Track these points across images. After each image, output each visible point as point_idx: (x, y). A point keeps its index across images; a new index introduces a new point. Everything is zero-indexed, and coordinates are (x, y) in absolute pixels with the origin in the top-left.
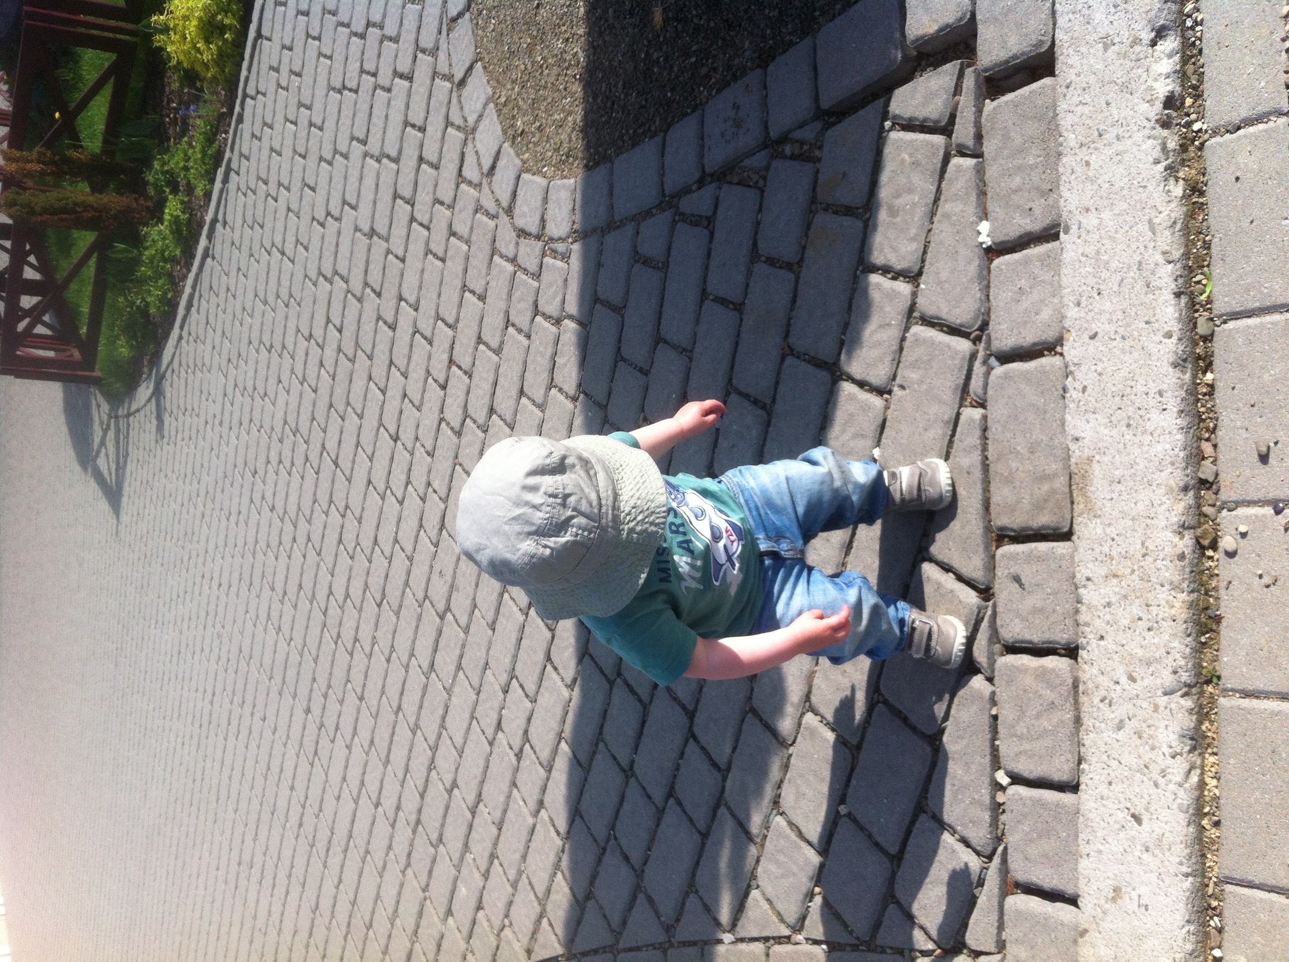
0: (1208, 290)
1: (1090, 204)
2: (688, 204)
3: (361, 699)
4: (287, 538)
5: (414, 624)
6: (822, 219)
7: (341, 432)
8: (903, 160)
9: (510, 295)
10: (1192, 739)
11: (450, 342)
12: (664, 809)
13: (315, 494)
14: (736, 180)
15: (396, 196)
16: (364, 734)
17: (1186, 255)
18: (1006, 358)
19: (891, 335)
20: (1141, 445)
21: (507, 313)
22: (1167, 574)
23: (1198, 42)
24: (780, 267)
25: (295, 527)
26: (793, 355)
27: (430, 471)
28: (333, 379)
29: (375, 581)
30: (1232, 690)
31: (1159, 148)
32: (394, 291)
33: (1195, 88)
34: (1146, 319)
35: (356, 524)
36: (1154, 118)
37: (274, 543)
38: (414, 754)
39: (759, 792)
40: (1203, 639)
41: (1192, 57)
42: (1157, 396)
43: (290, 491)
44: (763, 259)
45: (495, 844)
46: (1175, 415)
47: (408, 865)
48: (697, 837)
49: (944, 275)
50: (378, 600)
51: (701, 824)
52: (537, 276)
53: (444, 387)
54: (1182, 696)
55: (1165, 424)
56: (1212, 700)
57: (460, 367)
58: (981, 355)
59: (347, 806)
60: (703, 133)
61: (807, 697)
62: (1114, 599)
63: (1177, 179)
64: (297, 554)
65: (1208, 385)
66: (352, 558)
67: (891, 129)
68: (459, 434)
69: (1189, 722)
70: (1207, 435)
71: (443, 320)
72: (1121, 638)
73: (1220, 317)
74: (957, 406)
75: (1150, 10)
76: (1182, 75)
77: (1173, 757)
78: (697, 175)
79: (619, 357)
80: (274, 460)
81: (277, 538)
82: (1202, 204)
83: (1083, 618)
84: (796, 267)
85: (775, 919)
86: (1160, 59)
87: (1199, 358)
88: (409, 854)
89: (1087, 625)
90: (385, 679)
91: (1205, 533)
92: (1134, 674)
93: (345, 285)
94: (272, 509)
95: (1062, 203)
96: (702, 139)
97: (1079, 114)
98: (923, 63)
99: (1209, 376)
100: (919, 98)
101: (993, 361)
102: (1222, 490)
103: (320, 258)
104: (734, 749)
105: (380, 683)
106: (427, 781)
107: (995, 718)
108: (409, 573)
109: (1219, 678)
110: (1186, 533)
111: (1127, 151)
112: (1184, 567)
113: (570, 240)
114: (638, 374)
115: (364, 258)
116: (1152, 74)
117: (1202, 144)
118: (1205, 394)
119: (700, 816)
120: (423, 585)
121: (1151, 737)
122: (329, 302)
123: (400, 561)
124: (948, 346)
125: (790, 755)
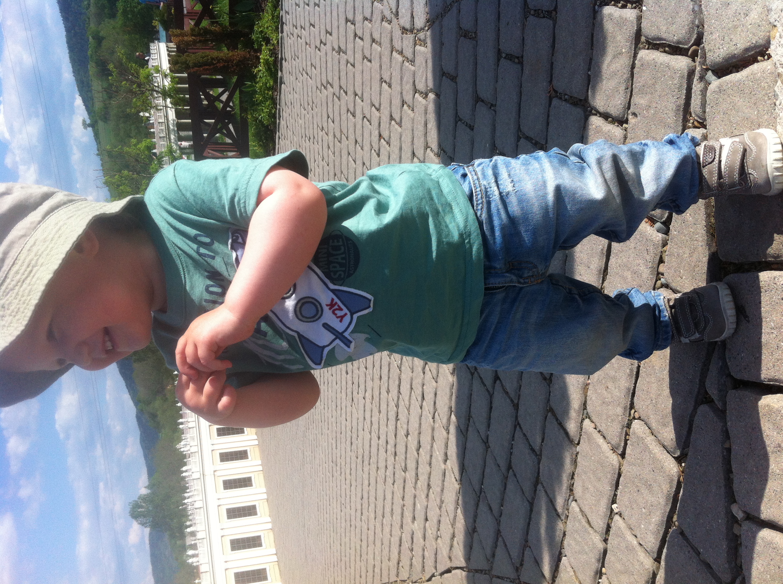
9: (402, 80)
11: (378, 122)
15: (347, 20)
18: (721, 70)
19: (623, 63)
21: (402, 94)
24: (543, 17)
26: (557, 96)
28: (334, 156)
32: (352, 89)
39: (559, 479)
45: (429, 478)
51: (529, 495)
52: (413, 62)
57: (384, 139)
58: (698, 71)
61: (584, 406)
71: (374, 106)
74: (680, 127)
79: (457, 118)
84: (553, 13)
93: (332, 90)
101: (710, 75)
103: (321, 73)
104: (543, 440)
106: (396, 427)
107: (728, 451)
114: (468, 130)
115: (338, 70)
119: (528, 489)
122: (327, 103)
124: (668, 66)
125: (578, 453)
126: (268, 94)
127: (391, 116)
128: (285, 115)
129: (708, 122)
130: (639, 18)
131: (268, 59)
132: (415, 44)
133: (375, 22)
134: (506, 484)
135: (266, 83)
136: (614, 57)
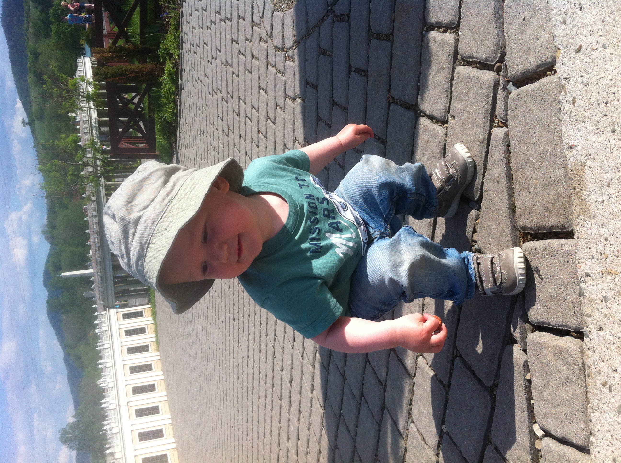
2: (338, 8)
9: (275, 88)
11: (257, 120)
15: (232, 40)
18: (519, 82)
19: (444, 76)
21: (275, 99)
24: (383, 40)
26: (394, 102)
32: (237, 94)
49: (472, 21)
51: (377, 418)
52: (284, 73)
53: (258, 146)
57: (262, 134)
58: (502, 82)
62: (609, 295)
71: (254, 108)
72: (616, 330)
74: (488, 128)
79: (318, 118)
83: (586, 309)
84: (391, 37)
88: (272, 402)
93: (221, 95)
101: (511, 86)
103: (212, 82)
104: (387, 374)
106: (273, 364)
107: (530, 381)
115: (226, 79)
119: (376, 413)
122: (217, 105)
124: (478, 79)
125: (414, 384)
126: (171, 98)
127: (267, 116)
128: (184, 114)
129: (510, 123)
130: (457, 41)
131: (171, 71)
132: (285, 60)
133: (254, 42)
134: (359, 409)
135: (170, 89)
136: (438, 72)
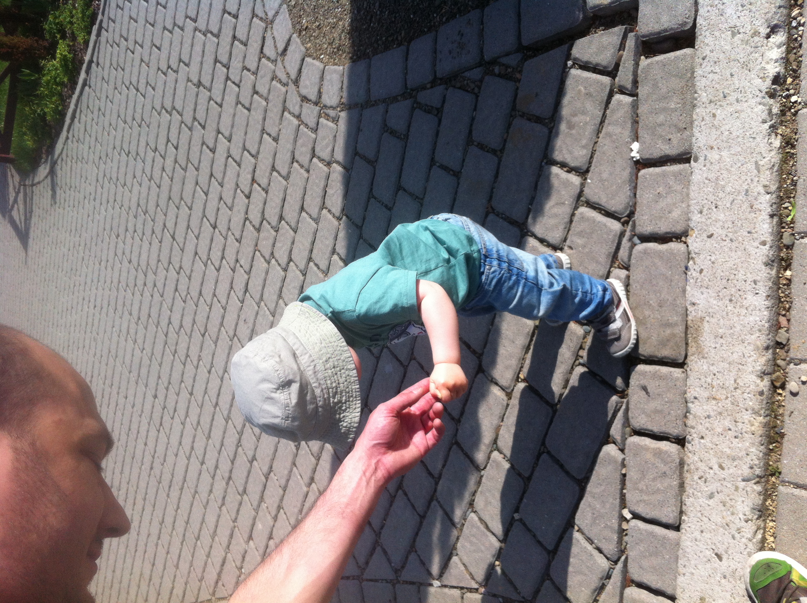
0: (792, 214)
1: (714, 144)
2: (424, 97)
3: (191, 394)
4: (140, 283)
5: (227, 351)
6: (518, 122)
7: (177, 217)
8: (580, 91)
9: (295, 141)
10: (759, 511)
11: (253, 167)
12: (395, 496)
13: (159, 256)
14: (458, 85)
15: (216, 61)
16: (193, 418)
17: (779, 188)
18: (645, 239)
19: (565, 211)
20: (739, 315)
21: (293, 153)
22: (751, 403)
23: (799, 39)
24: (488, 151)
25: (146, 276)
26: (494, 213)
27: (238, 252)
28: (172, 181)
29: (201, 318)
30: (788, 482)
31: (766, 112)
32: (215, 126)
33: (795, 71)
34: (748, 230)
35: (187, 280)
36: (765, 90)
37: (131, 285)
38: (227, 435)
39: (460, 495)
40: (771, 447)
41: (794, 48)
42: (753, 283)
43: (142, 252)
44: (475, 143)
45: (282, 500)
46: (764, 298)
47: (223, 504)
48: (417, 518)
49: (605, 175)
50: (203, 332)
51: (420, 510)
52: (315, 130)
53: (248, 197)
54: (755, 484)
55: (757, 303)
56: (774, 487)
57: (259, 185)
58: (628, 234)
59: (182, 461)
60: (436, 49)
61: (495, 441)
62: (712, 414)
63: (776, 134)
64: (147, 294)
65: (787, 279)
66: (184, 302)
67: (571, 67)
68: (258, 230)
69: (758, 500)
70: (784, 313)
71: (248, 151)
72: (715, 439)
73: (799, 233)
74: (608, 267)
75: (768, 13)
76: (786, 61)
77: (746, 522)
78: (431, 78)
79: (371, 195)
80: (131, 228)
81: (133, 282)
82: (793, 154)
83: (690, 422)
84: (498, 153)
85: (468, 577)
86: (772, 48)
87: (782, 259)
88: (224, 498)
89: (693, 428)
90: (207, 383)
91: (778, 378)
92: (723, 465)
93: (179, 118)
94: (130, 262)
95: (694, 140)
96: (435, 52)
97: (710, 79)
98: (597, 23)
99: (788, 273)
100: (594, 48)
101: (636, 240)
102: (791, 350)
103: (163, 97)
104: (444, 466)
105: (204, 386)
106: (236, 453)
107: (624, 475)
108: (223, 317)
109: (780, 473)
110: (765, 377)
111: (742, 111)
112: (762, 400)
113: (339, 109)
114: (384, 209)
115: (194, 101)
116: (765, 58)
117: (797, 112)
118: (784, 285)
119: (420, 505)
120: (233, 327)
121: (732, 506)
122: (169, 128)
123: (217, 310)
125: (483, 476)
127: (274, 167)
129: (631, 268)
130: (583, 185)
132: (320, 117)
136: (557, 204)
